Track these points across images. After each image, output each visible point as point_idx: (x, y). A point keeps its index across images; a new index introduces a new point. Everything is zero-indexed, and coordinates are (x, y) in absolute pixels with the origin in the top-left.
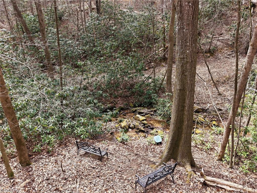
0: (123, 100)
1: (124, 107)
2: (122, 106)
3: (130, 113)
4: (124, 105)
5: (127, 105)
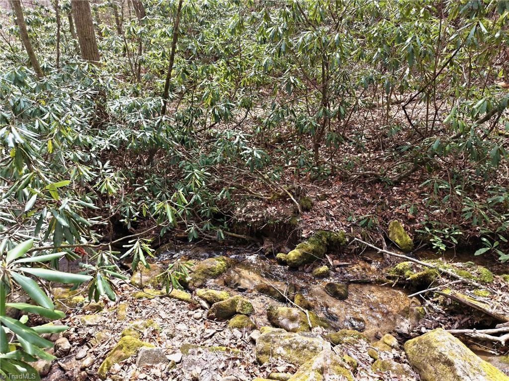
0: (354, 197)
1: (351, 239)
2: (339, 230)
3: (379, 282)
4: (354, 226)
5: (373, 229)
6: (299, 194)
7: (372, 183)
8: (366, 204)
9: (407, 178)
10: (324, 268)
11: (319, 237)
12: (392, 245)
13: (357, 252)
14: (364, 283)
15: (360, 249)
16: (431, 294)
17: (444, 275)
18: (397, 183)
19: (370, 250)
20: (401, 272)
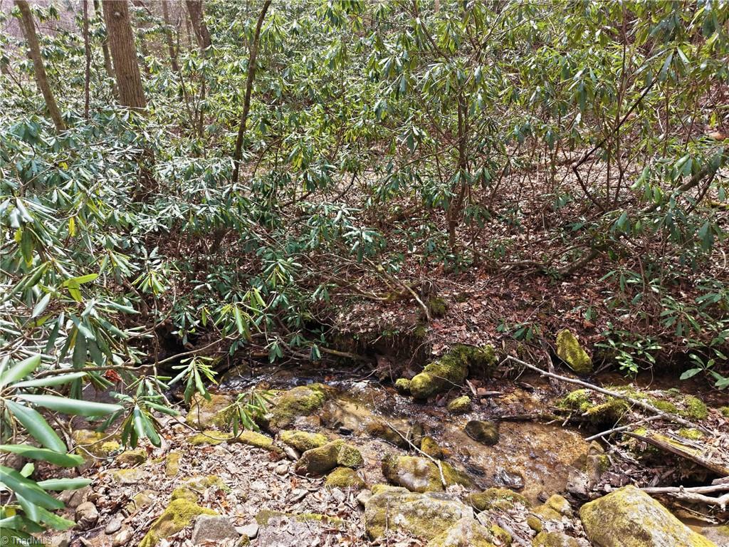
1: (503, 357)
2: (484, 344)
3: (543, 420)
4: (507, 338)
5: (534, 343)
6: (427, 293)
7: (532, 277)
8: (524, 307)
9: (582, 269)
10: (463, 400)
11: (457, 354)
12: (561, 366)
13: (511, 377)
14: (522, 420)
15: (516, 372)
16: (618, 436)
17: (637, 407)
18: (567, 277)
19: (529, 372)
20: (575, 405)
